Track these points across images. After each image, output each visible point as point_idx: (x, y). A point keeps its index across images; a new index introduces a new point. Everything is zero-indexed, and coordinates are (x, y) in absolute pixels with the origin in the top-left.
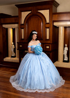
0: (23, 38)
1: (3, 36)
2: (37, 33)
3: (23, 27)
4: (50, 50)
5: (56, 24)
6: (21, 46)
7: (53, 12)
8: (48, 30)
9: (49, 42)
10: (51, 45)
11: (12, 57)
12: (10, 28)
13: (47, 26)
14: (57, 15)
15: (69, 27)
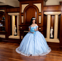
0: (23, 22)
1: (8, 21)
2: (35, 19)
3: (22, 15)
4: (42, 30)
6: (21, 28)
7: (44, 5)
8: (40, 17)
11: (15, 35)
13: (40, 14)
14: (46, 7)
15: (54, 15)
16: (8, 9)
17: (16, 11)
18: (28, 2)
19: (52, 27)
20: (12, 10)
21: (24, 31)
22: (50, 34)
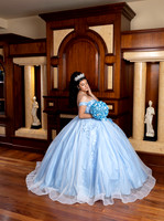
0: (56, 86)
3: (55, 62)
4: (116, 113)
5: (128, 56)
6: (51, 104)
7: (123, 28)
8: (110, 68)
9: (112, 96)
10: (116, 103)
11: (33, 127)
12: (28, 64)
13: (109, 60)
14: (130, 36)
15: (158, 63)
16: (11, 46)
17: (37, 51)
18: (71, 22)
19: (150, 103)
20: (25, 48)
21: (62, 116)
22: (145, 125)
